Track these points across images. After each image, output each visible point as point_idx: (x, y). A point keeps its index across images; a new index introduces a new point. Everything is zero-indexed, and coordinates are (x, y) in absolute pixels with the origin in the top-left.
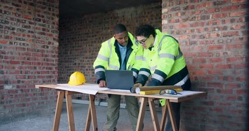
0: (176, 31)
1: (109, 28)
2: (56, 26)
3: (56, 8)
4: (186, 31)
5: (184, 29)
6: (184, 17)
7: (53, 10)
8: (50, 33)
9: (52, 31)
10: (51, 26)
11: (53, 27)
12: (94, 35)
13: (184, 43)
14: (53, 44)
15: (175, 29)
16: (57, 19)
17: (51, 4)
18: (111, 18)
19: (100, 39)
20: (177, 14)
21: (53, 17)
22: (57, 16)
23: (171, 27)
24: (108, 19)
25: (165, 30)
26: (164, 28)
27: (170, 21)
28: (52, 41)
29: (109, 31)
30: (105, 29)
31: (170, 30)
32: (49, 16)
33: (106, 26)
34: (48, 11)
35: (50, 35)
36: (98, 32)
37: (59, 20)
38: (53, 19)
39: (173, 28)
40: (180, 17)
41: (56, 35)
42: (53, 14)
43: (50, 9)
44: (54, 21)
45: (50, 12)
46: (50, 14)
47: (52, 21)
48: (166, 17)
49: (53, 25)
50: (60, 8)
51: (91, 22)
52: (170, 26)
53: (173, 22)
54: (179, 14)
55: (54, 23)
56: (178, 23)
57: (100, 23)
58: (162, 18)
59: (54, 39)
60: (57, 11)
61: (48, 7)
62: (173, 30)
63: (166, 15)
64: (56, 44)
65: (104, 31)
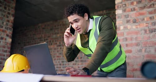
0: (132, 19)
1: (58, 33)
2: (10, 24)
3: (12, 8)
4: (144, 19)
5: (141, 17)
6: (141, 5)
7: (9, 10)
8: (4, 29)
9: (5, 28)
10: (5, 23)
11: (7, 24)
12: (46, 39)
13: (143, 32)
14: (6, 39)
15: (131, 17)
16: (12, 18)
17: (8, 4)
18: (61, 25)
19: (50, 42)
20: (132, 3)
21: (8, 15)
22: (13, 15)
23: (127, 16)
24: (58, 26)
25: (119, 19)
26: (118, 17)
27: (124, 11)
28: (5, 37)
29: (58, 35)
30: (55, 34)
31: (126, 19)
32: (4, 14)
33: (56, 31)
34: (3, 9)
35: (3, 31)
36: (49, 37)
37: (14, 19)
38: (8, 17)
39: (128, 17)
40: (136, 6)
41: (9, 32)
42: (9, 13)
43: (5, 8)
44: (9, 19)
45: (5, 10)
46: (5, 12)
47: (6, 19)
48: (121, 7)
49: (8, 23)
50: (16, 9)
51: (44, 28)
52: (125, 16)
53: (129, 11)
54: (135, 3)
55: (8, 21)
56: (134, 12)
57: (51, 29)
58: (116, 8)
59: (7, 35)
60: (12, 11)
61: (4, 6)
62: (128, 19)
63: (121, 5)
64: (9, 40)
65: (54, 36)
